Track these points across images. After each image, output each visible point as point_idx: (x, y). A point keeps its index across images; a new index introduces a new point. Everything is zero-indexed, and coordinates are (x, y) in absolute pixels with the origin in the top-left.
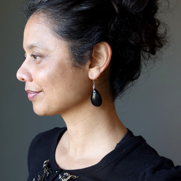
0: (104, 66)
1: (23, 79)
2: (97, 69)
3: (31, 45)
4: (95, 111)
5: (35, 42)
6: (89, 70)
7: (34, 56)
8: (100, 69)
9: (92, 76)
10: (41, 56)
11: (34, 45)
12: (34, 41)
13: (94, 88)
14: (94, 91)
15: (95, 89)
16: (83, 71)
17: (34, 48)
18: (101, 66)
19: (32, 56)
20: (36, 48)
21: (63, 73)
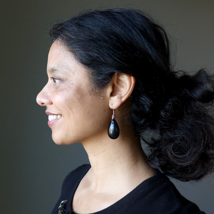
0: (126, 95)
1: (43, 103)
2: (118, 98)
3: (52, 68)
4: (116, 143)
5: (56, 66)
6: (110, 98)
7: (54, 79)
8: (121, 98)
9: (112, 105)
10: (61, 80)
11: (55, 68)
12: (55, 64)
13: (112, 118)
14: (113, 122)
15: (114, 120)
16: (103, 99)
17: (54, 71)
18: (123, 95)
19: (52, 79)
20: (56, 72)
21: (81, 99)
